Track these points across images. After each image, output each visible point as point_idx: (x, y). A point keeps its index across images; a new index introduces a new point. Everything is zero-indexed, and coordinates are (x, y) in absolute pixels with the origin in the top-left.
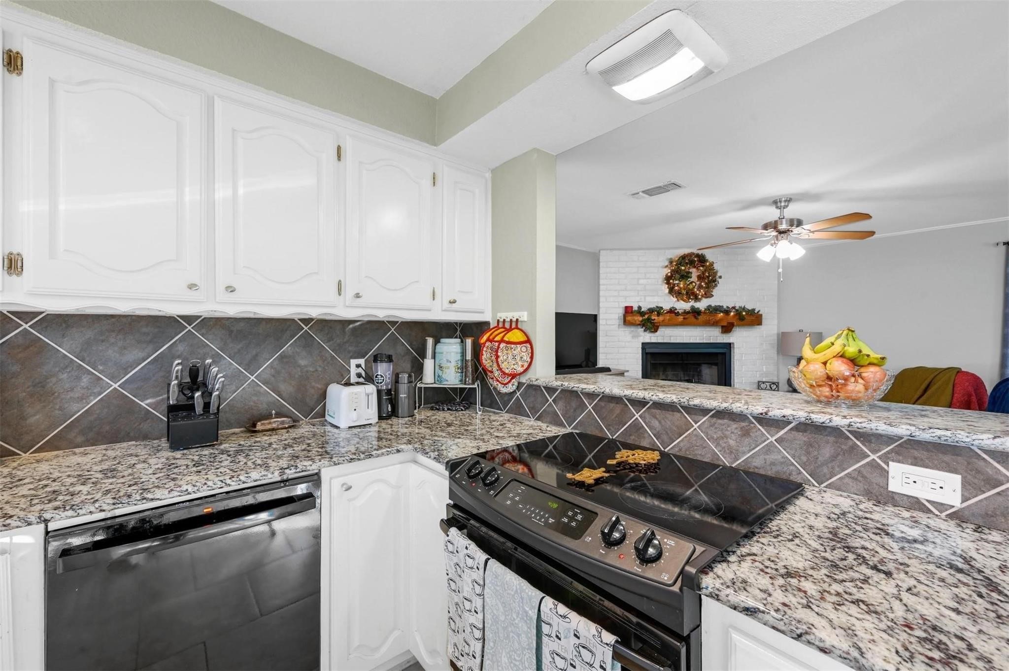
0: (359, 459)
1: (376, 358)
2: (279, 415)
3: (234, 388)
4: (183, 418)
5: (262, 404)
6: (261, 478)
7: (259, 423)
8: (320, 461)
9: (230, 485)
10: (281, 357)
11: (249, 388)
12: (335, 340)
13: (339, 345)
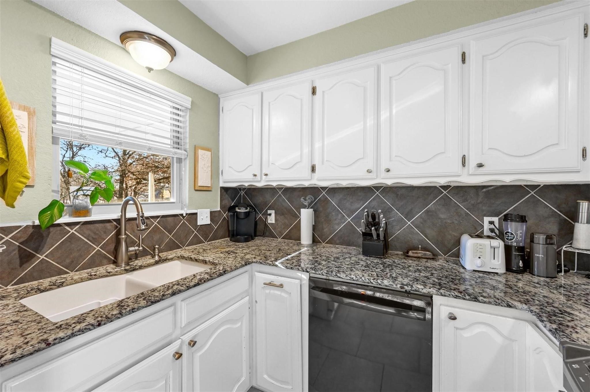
0: (464, 299)
1: (506, 218)
2: (425, 249)
3: (399, 228)
4: (368, 240)
5: (415, 240)
6: (389, 286)
7: (410, 251)
8: (430, 288)
9: (373, 283)
10: (427, 212)
11: (407, 229)
12: (469, 201)
13: (473, 205)
